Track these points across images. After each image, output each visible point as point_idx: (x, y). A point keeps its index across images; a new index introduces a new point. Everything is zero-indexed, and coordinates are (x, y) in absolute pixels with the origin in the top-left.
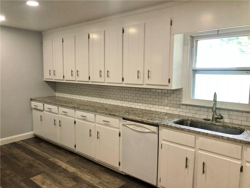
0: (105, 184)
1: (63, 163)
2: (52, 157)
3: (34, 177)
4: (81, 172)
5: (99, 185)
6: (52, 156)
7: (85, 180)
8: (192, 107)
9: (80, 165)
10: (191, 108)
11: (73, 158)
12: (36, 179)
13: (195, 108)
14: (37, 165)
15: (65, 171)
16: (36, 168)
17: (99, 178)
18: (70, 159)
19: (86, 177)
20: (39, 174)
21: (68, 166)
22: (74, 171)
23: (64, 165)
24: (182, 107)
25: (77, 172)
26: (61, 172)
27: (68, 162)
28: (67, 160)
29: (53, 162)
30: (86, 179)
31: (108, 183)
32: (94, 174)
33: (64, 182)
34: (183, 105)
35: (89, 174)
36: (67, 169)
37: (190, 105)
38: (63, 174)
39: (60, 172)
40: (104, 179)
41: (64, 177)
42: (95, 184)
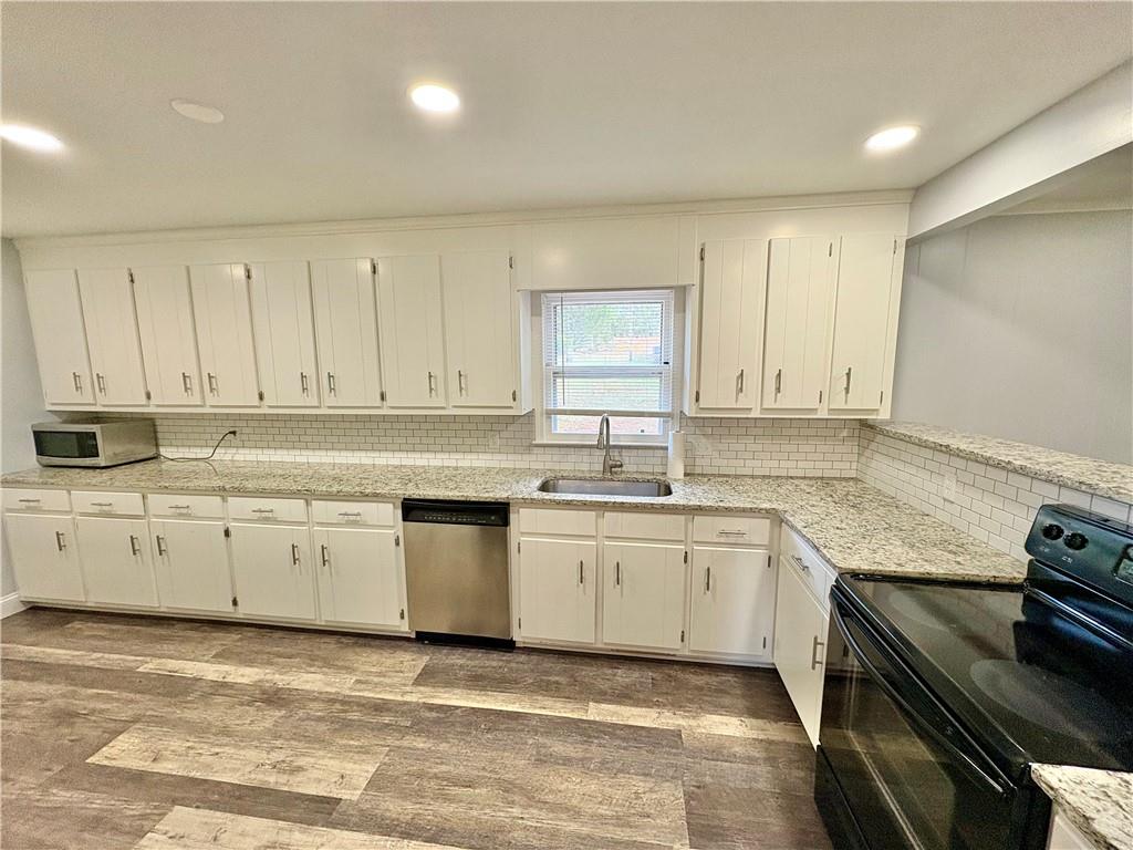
0: (376, 680)
1: (204, 664)
2: (148, 659)
3: (104, 749)
4: (281, 674)
5: (359, 691)
6: (145, 656)
7: (307, 691)
9: (269, 653)
10: (556, 450)
11: (230, 639)
12: (117, 752)
14: (92, 705)
15: (221, 687)
16: (94, 718)
17: (350, 670)
18: (223, 645)
19: (307, 682)
20: (121, 733)
21: (226, 668)
22: (257, 678)
23: (211, 671)
24: (536, 450)
25: (269, 677)
26: (211, 694)
27: (222, 656)
28: (214, 653)
29: (159, 672)
30: (308, 687)
31: (380, 674)
32: (328, 663)
33: (238, 722)
34: (537, 446)
35: (312, 669)
36: (229, 679)
38: (219, 699)
39: (205, 696)
40: (367, 668)
41: (232, 707)
42: (348, 692)
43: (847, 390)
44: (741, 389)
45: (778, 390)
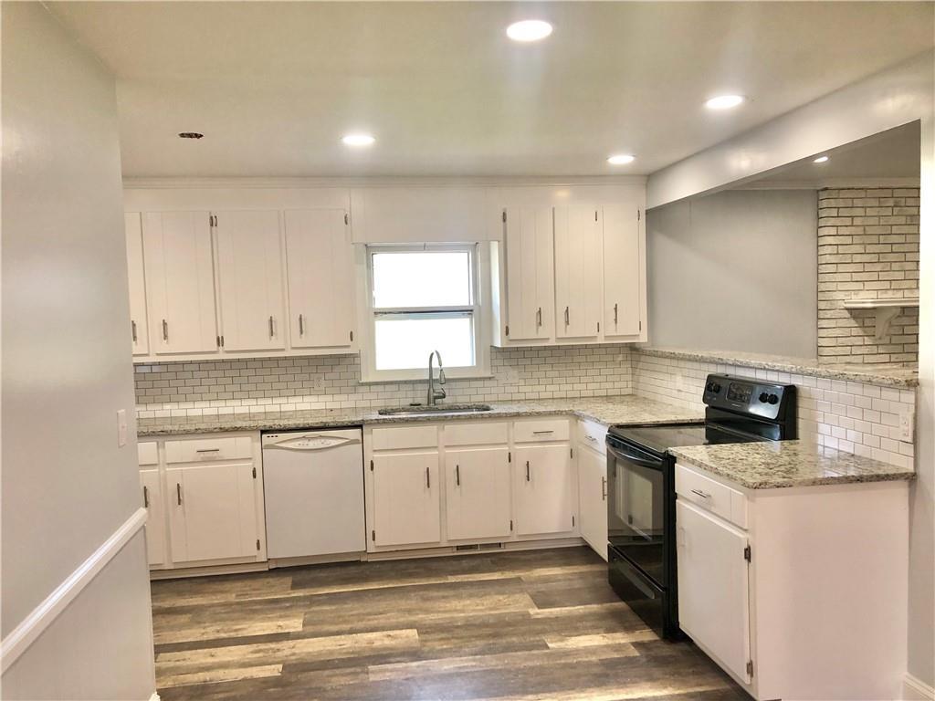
8: (382, 387)
10: (380, 388)
13: (388, 388)
24: (361, 389)
34: (363, 384)
37: (377, 384)
43: (616, 320)
44: (540, 323)
45: (567, 323)
